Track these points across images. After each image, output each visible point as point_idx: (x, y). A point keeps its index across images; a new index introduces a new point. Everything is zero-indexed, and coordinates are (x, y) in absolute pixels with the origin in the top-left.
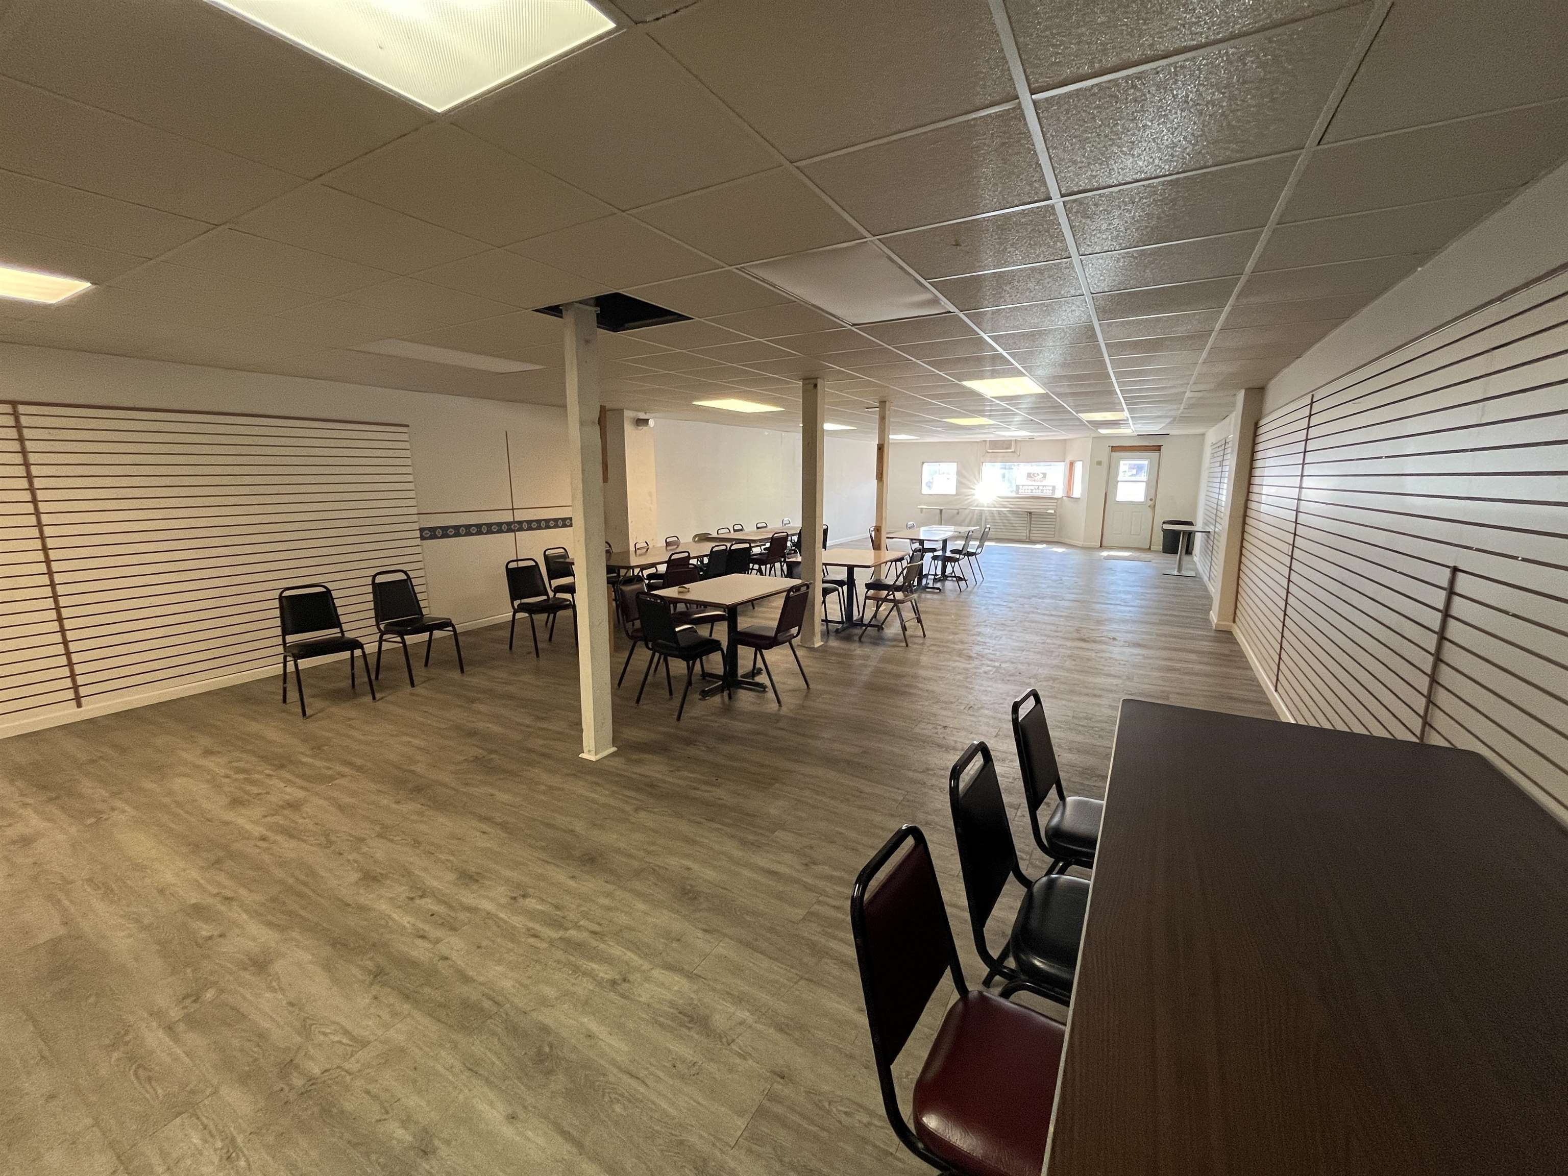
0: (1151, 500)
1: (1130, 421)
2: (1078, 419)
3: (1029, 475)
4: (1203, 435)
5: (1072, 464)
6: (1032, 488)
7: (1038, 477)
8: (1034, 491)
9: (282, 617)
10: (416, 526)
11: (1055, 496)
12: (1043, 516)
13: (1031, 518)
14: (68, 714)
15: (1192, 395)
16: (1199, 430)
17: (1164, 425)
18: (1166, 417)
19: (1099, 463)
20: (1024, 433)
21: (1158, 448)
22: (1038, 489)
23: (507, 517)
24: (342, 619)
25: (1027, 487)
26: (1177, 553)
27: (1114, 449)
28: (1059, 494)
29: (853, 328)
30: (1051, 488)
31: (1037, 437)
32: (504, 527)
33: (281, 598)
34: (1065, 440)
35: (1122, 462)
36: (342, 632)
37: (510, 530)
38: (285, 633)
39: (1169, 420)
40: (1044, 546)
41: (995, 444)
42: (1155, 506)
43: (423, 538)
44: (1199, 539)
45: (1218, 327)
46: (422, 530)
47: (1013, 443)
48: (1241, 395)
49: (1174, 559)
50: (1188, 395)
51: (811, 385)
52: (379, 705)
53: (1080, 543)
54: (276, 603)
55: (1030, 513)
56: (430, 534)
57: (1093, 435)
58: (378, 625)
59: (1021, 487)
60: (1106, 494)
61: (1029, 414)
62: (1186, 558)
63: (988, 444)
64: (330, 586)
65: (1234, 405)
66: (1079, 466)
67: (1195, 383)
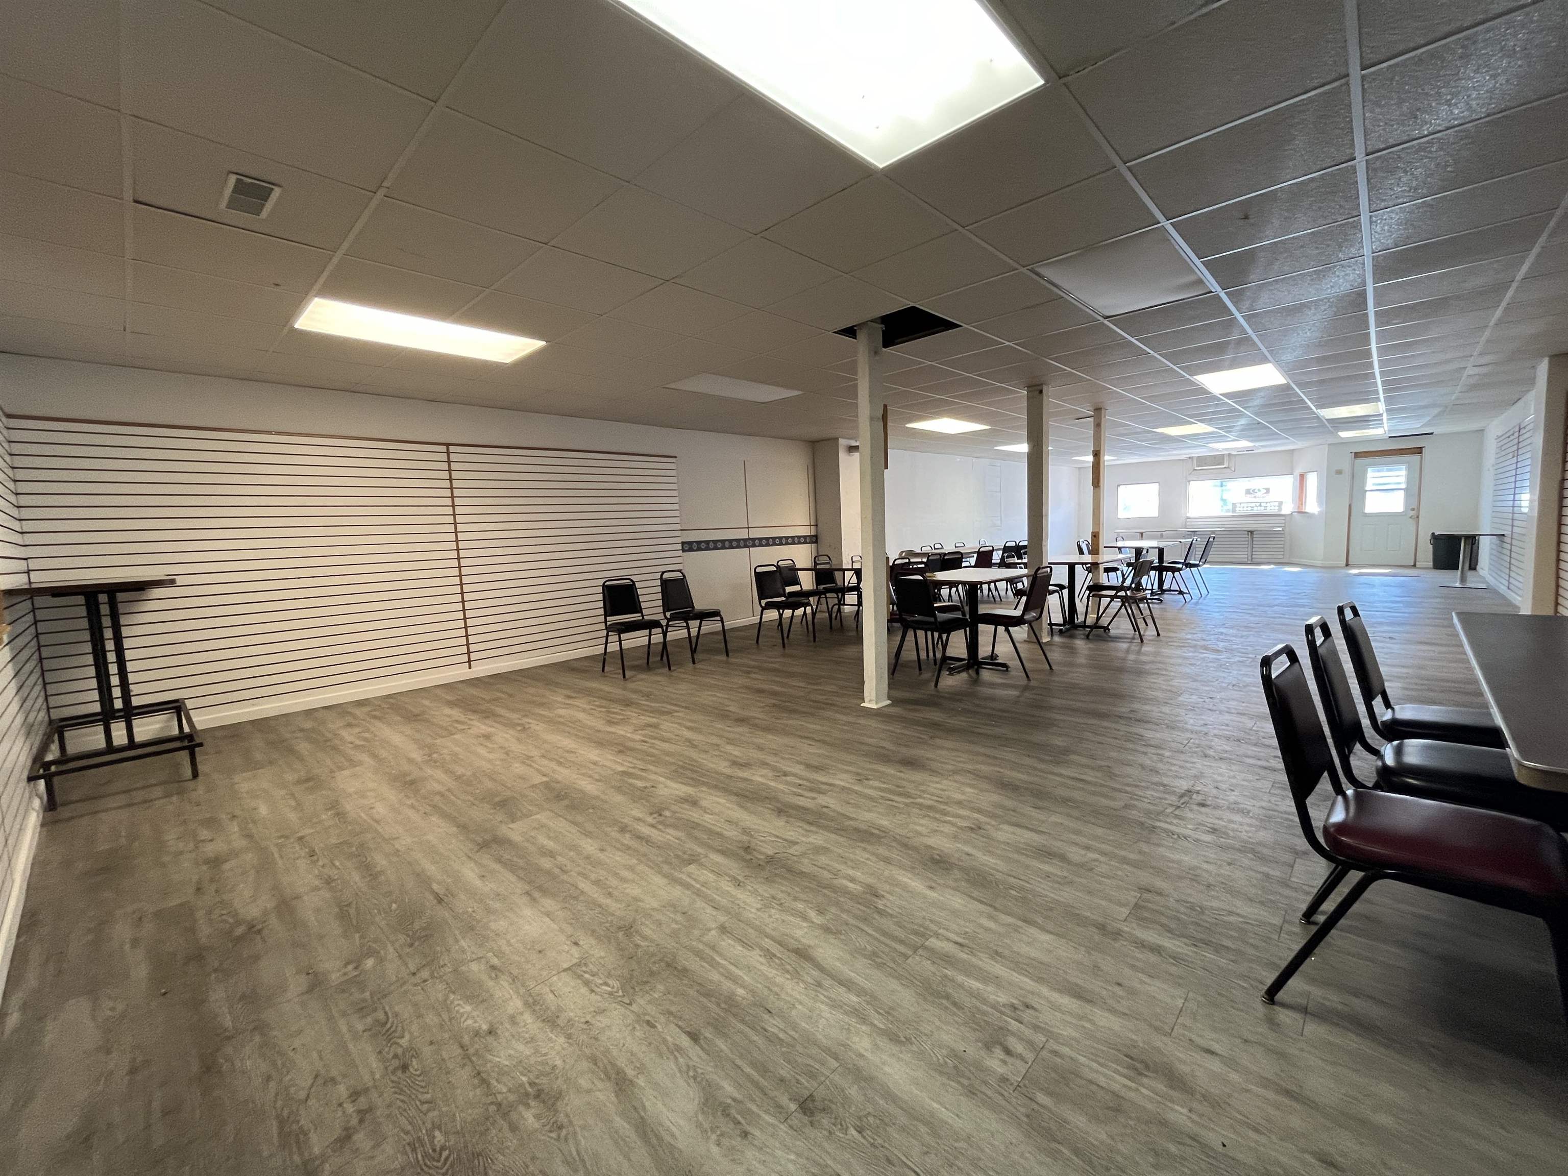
0: (1413, 509)
1: (1385, 417)
2: (1318, 418)
3: (1248, 492)
4: (1482, 431)
5: (1302, 476)
6: (1253, 505)
7: (1259, 494)
8: (1255, 508)
9: (604, 600)
10: (679, 540)
11: (1283, 512)
12: (1269, 534)
13: (1252, 538)
14: (461, 673)
15: (1477, 370)
16: (1475, 426)
17: (1429, 418)
18: (1434, 405)
19: (1339, 472)
20: (1244, 444)
21: (1419, 451)
22: (1260, 506)
23: (743, 534)
24: (643, 605)
25: (1246, 505)
26: (1457, 569)
27: (1357, 455)
28: (1287, 509)
29: (1106, 322)
30: (1277, 504)
31: (1257, 448)
32: (742, 544)
33: (604, 586)
34: (1293, 450)
35: (1369, 470)
36: (643, 616)
37: (746, 546)
38: (606, 615)
39: (1436, 411)
40: (1272, 566)
41: (1202, 461)
42: (1418, 517)
43: (683, 550)
44: (1485, 546)
45: (1520, 276)
46: (683, 543)
47: (1226, 458)
48: (1543, 368)
49: (1451, 578)
50: (1471, 371)
51: (1036, 391)
52: (674, 674)
53: (1319, 563)
54: (600, 589)
55: (1252, 532)
56: (689, 547)
57: (1331, 440)
58: (664, 613)
59: (1238, 505)
60: (1350, 506)
61: (1257, 414)
62: (1470, 574)
63: (1195, 461)
64: (634, 578)
65: (1532, 381)
66: (1312, 481)
67: (1480, 354)
